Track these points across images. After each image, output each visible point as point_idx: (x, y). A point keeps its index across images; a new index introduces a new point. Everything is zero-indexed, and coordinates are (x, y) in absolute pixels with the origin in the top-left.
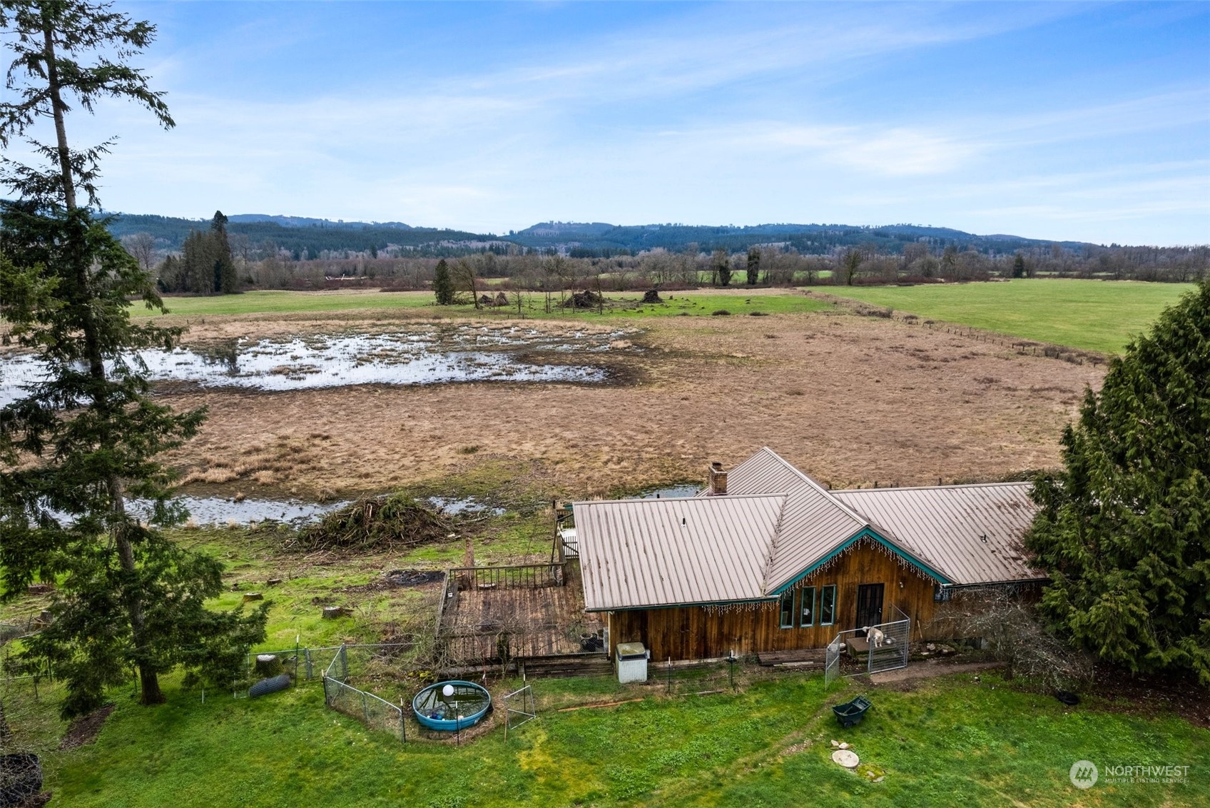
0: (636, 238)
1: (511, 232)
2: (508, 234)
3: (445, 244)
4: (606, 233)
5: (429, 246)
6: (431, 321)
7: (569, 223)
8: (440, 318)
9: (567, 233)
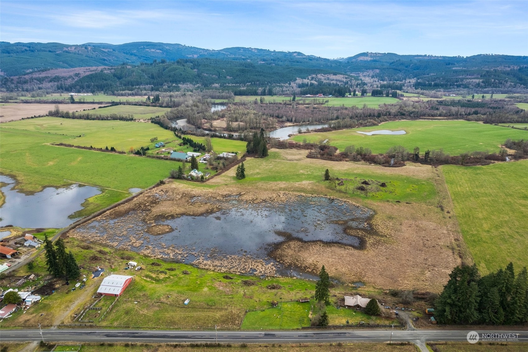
3: (319, 76)
5: (313, 78)
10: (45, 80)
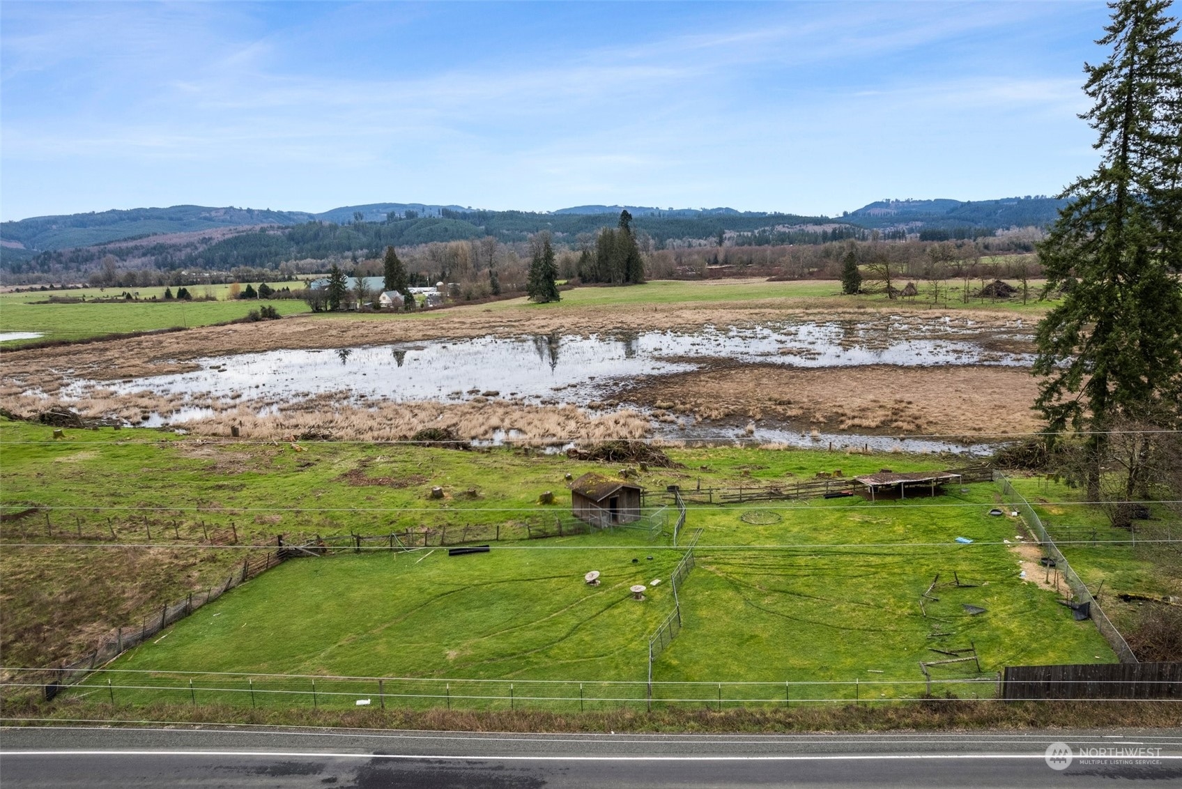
0: (988, 215)
1: (845, 213)
2: (841, 215)
3: (780, 228)
4: (953, 210)
5: (764, 231)
6: (856, 310)
7: (908, 201)
8: (864, 307)
9: (907, 211)
10: (132, 253)
